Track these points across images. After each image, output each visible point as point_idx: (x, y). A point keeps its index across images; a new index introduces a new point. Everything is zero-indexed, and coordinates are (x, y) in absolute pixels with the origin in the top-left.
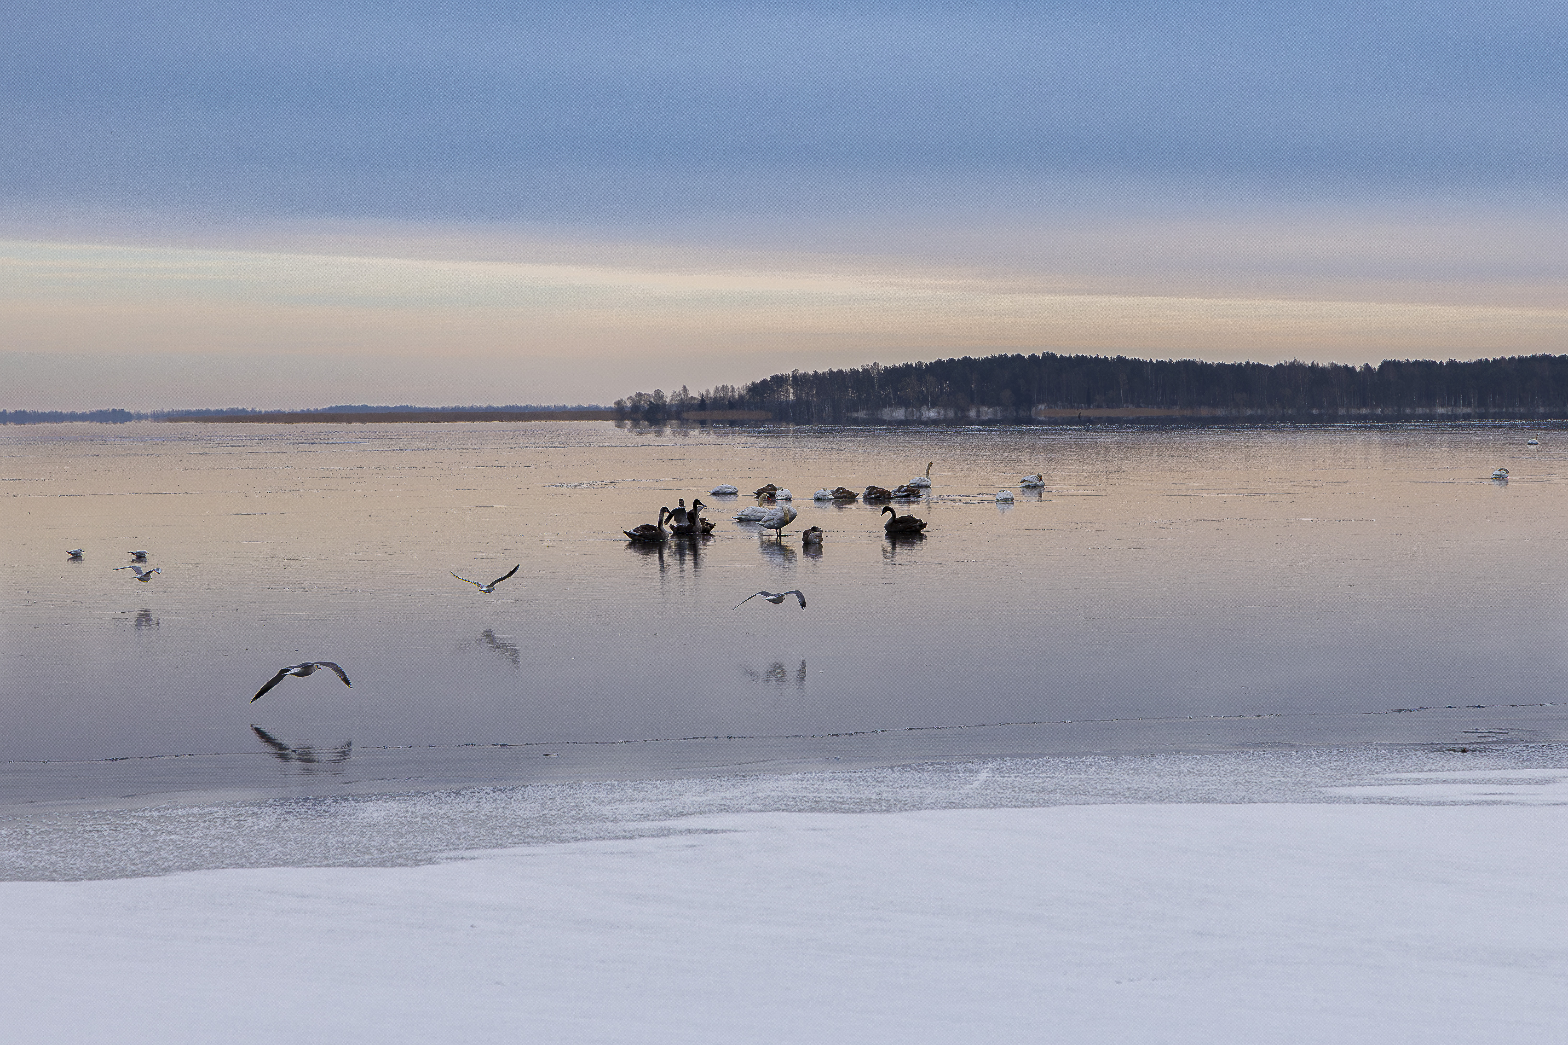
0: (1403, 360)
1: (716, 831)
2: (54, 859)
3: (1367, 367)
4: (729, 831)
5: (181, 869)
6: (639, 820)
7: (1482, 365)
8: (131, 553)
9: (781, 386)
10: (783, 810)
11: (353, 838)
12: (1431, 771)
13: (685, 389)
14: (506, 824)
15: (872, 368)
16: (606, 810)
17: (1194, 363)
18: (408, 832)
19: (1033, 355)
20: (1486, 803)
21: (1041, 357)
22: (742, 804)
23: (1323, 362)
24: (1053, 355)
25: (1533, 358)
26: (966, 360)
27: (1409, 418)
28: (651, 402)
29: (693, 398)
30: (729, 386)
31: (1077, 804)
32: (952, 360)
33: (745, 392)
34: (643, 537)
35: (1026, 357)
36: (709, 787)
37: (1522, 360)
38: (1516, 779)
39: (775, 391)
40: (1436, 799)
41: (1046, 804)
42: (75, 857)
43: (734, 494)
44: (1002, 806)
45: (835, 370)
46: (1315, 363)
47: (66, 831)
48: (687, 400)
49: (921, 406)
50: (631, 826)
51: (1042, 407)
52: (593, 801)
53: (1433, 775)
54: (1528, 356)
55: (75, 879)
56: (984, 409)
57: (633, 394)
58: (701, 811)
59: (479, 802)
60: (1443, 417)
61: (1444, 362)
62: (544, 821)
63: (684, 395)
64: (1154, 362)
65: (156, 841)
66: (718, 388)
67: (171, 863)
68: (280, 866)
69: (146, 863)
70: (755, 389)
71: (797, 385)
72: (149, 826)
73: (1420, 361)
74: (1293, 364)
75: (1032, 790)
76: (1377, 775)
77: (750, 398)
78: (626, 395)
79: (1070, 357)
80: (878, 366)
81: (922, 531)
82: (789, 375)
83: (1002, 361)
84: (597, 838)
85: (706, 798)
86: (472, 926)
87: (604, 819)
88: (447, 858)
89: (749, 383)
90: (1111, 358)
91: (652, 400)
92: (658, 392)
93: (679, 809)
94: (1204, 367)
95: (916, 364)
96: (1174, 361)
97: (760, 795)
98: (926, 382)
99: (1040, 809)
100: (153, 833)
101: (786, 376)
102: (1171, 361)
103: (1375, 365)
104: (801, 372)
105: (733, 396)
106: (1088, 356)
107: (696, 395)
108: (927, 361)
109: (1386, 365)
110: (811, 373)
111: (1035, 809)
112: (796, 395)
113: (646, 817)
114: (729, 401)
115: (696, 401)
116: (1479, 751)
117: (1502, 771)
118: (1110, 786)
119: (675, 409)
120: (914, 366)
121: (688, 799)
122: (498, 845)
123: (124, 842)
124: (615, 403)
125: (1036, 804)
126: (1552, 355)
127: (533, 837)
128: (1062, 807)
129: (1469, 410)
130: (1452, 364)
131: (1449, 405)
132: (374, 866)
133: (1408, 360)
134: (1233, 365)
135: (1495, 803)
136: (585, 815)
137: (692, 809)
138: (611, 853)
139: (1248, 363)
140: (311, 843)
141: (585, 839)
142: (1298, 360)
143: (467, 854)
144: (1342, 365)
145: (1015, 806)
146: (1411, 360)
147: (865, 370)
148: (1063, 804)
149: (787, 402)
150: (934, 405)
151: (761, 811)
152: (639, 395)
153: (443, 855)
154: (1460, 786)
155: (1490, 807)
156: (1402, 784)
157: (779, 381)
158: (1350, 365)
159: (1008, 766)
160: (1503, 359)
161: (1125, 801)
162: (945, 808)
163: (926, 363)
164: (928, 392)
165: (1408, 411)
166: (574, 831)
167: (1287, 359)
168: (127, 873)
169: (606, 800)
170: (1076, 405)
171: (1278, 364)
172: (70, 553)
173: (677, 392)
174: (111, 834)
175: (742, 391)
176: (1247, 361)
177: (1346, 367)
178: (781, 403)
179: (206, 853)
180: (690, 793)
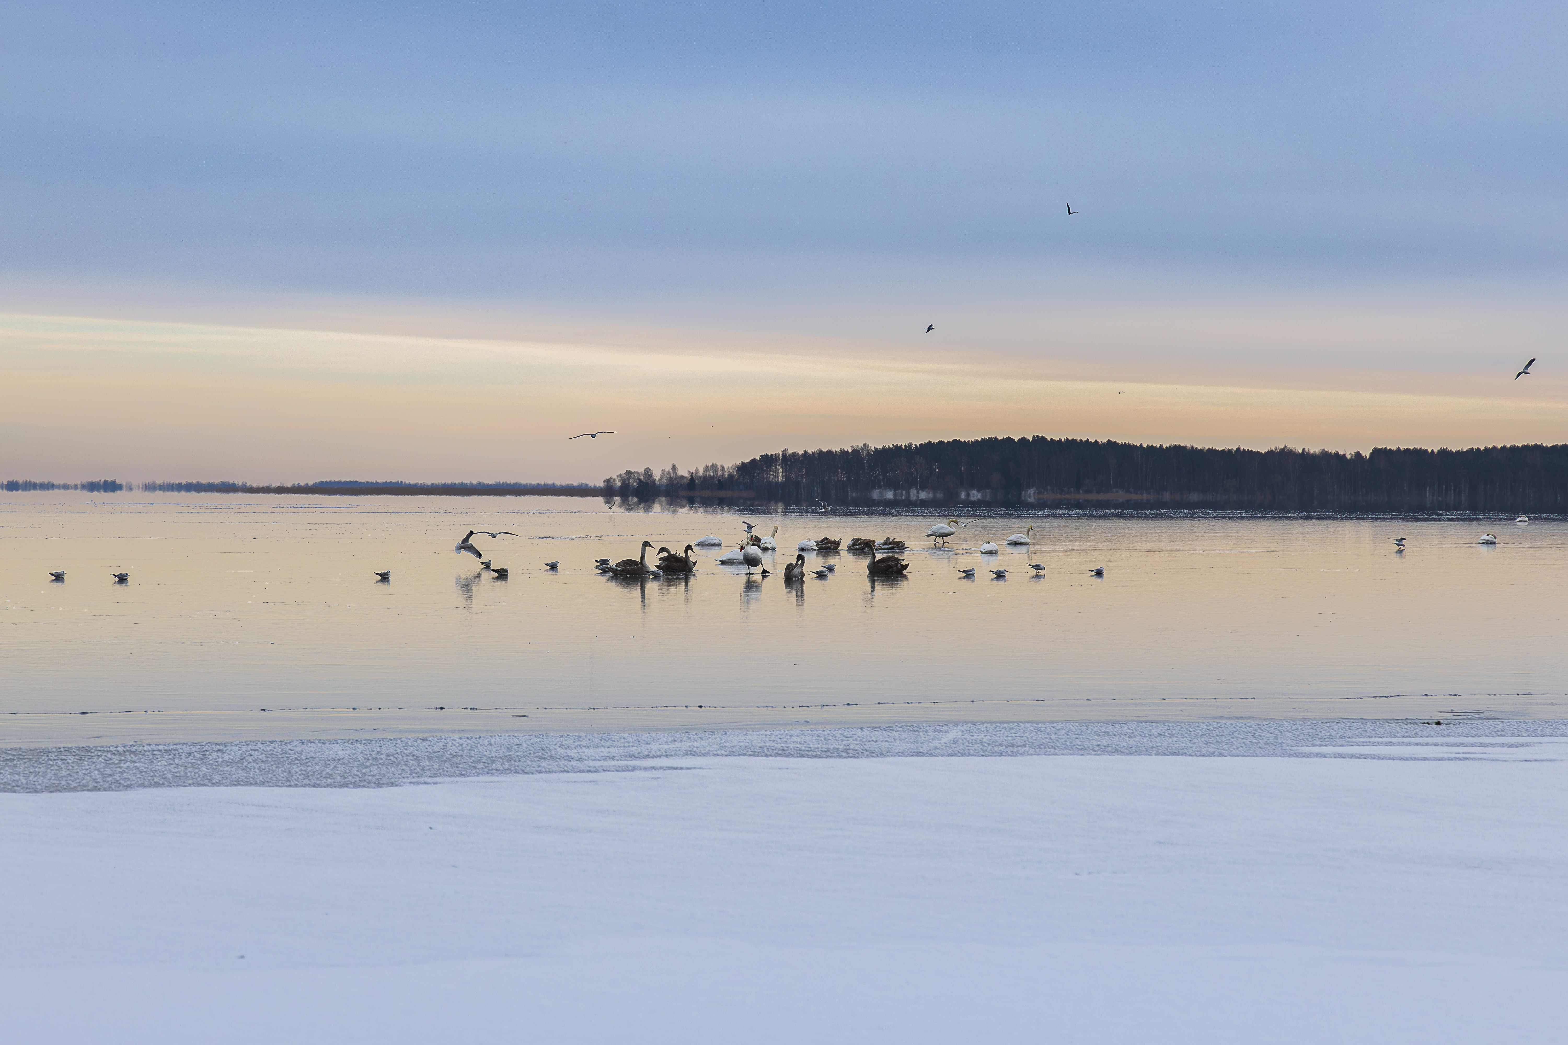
0: (1394, 448)
1: (681, 769)
2: (17, 777)
3: (1358, 454)
4: (695, 768)
5: (142, 785)
6: (605, 760)
7: (1473, 453)
8: (113, 575)
9: (770, 466)
10: (750, 755)
11: (317, 768)
12: (1403, 737)
13: (674, 467)
14: (471, 761)
15: (862, 449)
16: (573, 753)
17: (1184, 448)
18: (372, 765)
19: (1023, 438)
20: (1460, 759)
21: (1031, 440)
22: (709, 751)
23: (1314, 449)
24: (1043, 438)
25: (1526, 447)
26: (956, 442)
28: (640, 480)
29: (682, 477)
30: (719, 464)
31: (1045, 755)
32: (941, 443)
33: (735, 471)
34: (625, 572)
35: (1016, 440)
36: (676, 739)
37: (1513, 449)
38: (1489, 743)
39: (765, 471)
40: (1408, 756)
41: (1014, 754)
42: (38, 777)
43: (719, 545)
44: (970, 755)
45: (825, 450)
46: (1307, 450)
47: (30, 760)
48: (675, 479)
49: (910, 489)
50: (597, 764)
51: (1031, 491)
52: (560, 747)
53: (1405, 740)
54: (1520, 445)
55: (36, 791)
56: (975, 492)
57: (623, 472)
58: (667, 755)
59: (446, 746)
61: (1436, 451)
62: (510, 759)
63: (673, 474)
64: (1145, 446)
65: (120, 767)
66: (708, 467)
67: (133, 782)
68: (242, 785)
69: (108, 782)
70: (743, 468)
71: (786, 465)
72: (113, 757)
73: (1412, 449)
74: (1283, 450)
75: (1001, 745)
76: (1350, 739)
77: (739, 477)
78: (615, 472)
79: (1060, 440)
80: (868, 447)
81: (905, 572)
82: (779, 454)
83: (991, 444)
84: (561, 772)
85: (674, 746)
86: (431, 828)
87: (569, 758)
88: (410, 783)
89: (739, 463)
90: (1101, 442)
91: (642, 477)
92: (648, 470)
93: (646, 753)
94: (1194, 451)
95: (905, 445)
96: (1164, 447)
97: (728, 744)
98: (916, 464)
99: (1007, 758)
100: (117, 762)
101: (776, 456)
102: (1161, 446)
103: (1366, 453)
104: (790, 451)
105: (723, 475)
106: (1079, 440)
107: (686, 474)
108: (917, 442)
109: (1376, 452)
110: (801, 452)
111: (1002, 757)
112: (786, 476)
113: (613, 758)
114: (719, 481)
115: (685, 480)
116: (1454, 724)
117: (1476, 738)
118: (1079, 743)
119: (663, 488)
120: (903, 447)
121: (654, 747)
122: (461, 775)
123: (88, 767)
124: (604, 481)
125: (1004, 754)
126: (1544, 445)
127: (497, 770)
128: (1030, 757)
130: (1444, 452)
131: (1439, 493)
132: (336, 787)
133: (1399, 448)
134: (1223, 450)
135: (1467, 759)
136: (551, 756)
137: (658, 753)
138: (575, 782)
139: (1238, 449)
140: (274, 771)
141: (550, 772)
142: (1288, 446)
143: (430, 780)
144: (1333, 452)
145: (983, 756)
146: (1402, 448)
147: (855, 451)
148: (1032, 755)
149: (777, 483)
150: (923, 488)
151: (726, 755)
152: (629, 473)
153: (406, 780)
154: (1433, 748)
155: (1462, 762)
156: (1374, 745)
157: (768, 461)
158: (1341, 453)
159: (978, 729)
160: (1494, 448)
161: (1093, 753)
162: (912, 756)
163: (915, 445)
164: (917, 474)
166: (539, 766)
167: (1277, 445)
168: (89, 788)
169: (573, 746)
170: (1066, 489)
171: (1268, 450)
172: (52, 574)
173: (667, 470)
174: (76, 761)
175: (731, 471)
176: (1237, 447)
177: (1337, 454)
178: (770, 483)
179: (169, 776)
180: (658, 743)
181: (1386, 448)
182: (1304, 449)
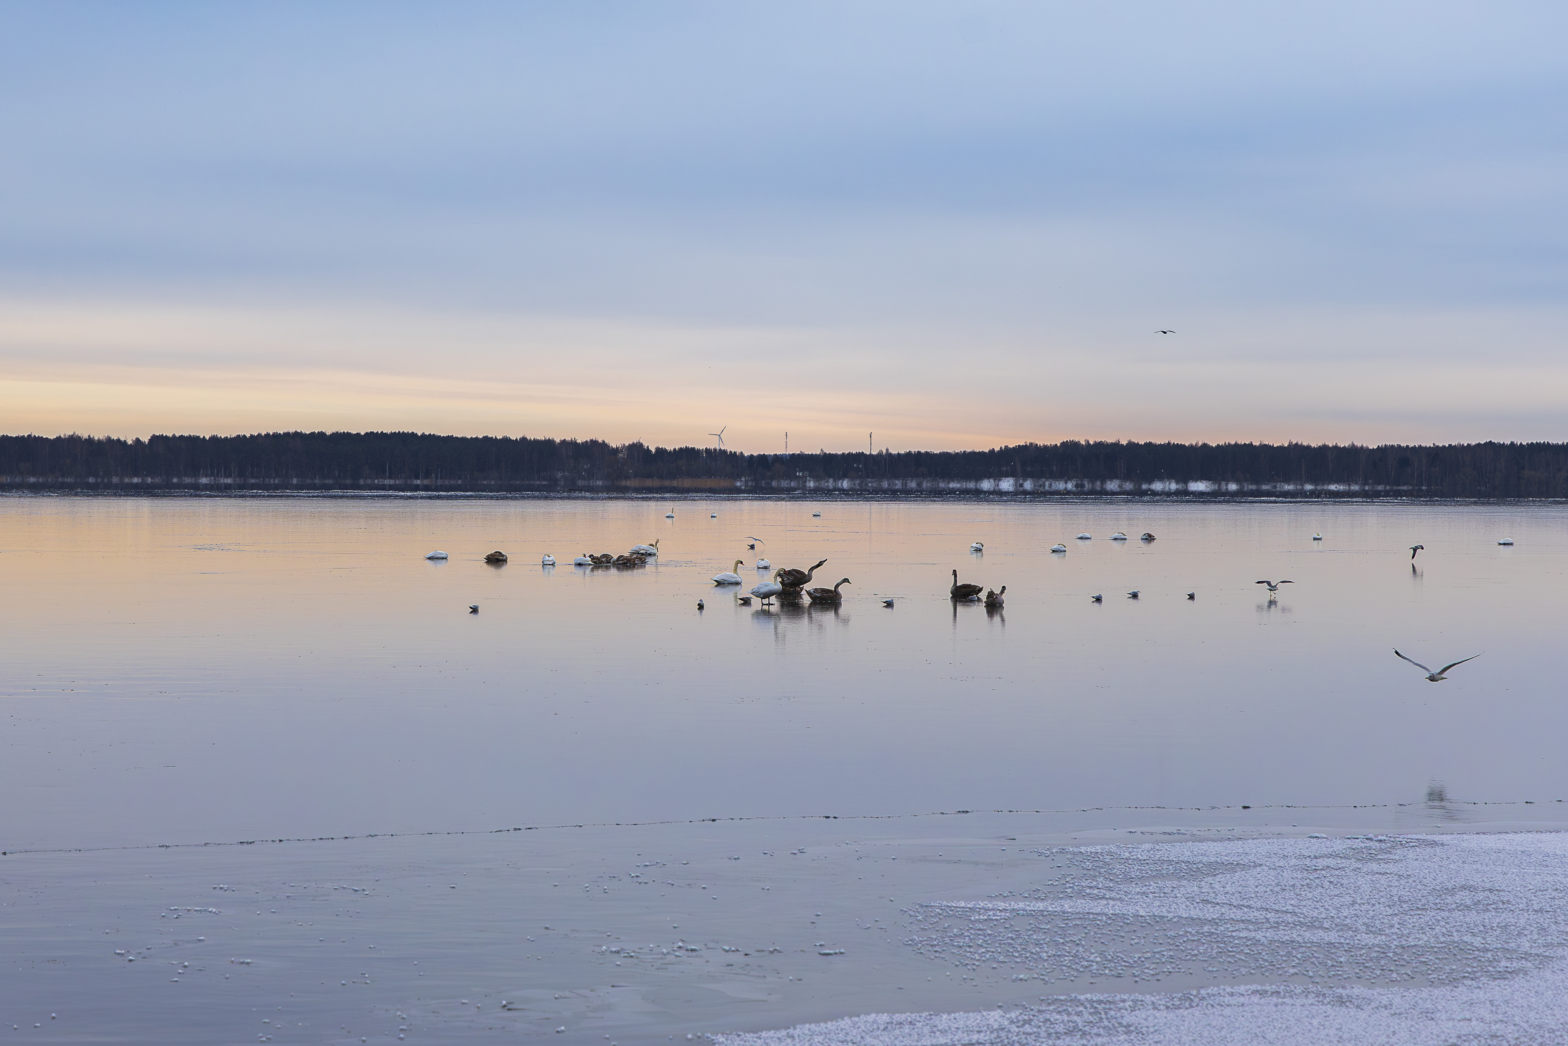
0: (170, 435)
3: (138, 441)
7: (240, 439)
25: (287, 435)
27: (180, 486)
37: (276, 436)
46: (92, 436)
54: (281, 433)
60: (206, 487)
74: (71, 436)
103: (145, 439)
109: (154, 438)
126: (302, 432)
129: (229, 481)
130: (214, 439)
131: (212, 475)
133: (174, 435)
134: (17, 437)
142: (76, 433)
146: (177, 435)
158: (122, 439)
160: (259, 434)
165: (175, 480)
167: (65, 432)
171: (57, 436)
176: (30, 433)
177: (119, 440)
181: (162, 435)
182: (89, 436)
